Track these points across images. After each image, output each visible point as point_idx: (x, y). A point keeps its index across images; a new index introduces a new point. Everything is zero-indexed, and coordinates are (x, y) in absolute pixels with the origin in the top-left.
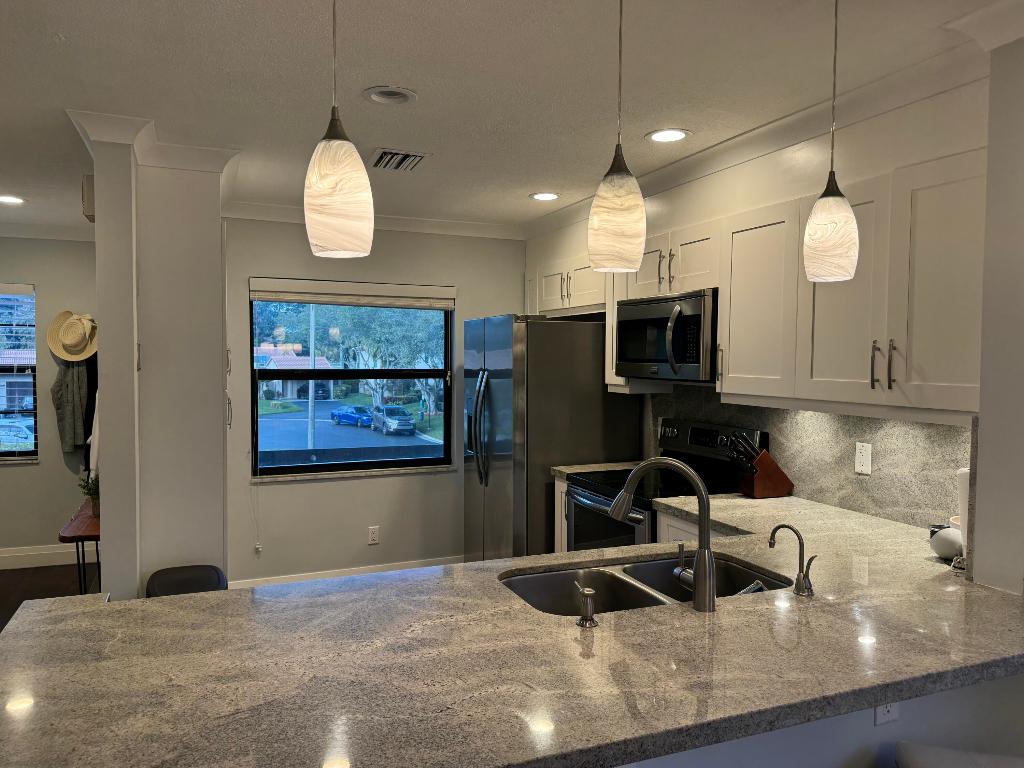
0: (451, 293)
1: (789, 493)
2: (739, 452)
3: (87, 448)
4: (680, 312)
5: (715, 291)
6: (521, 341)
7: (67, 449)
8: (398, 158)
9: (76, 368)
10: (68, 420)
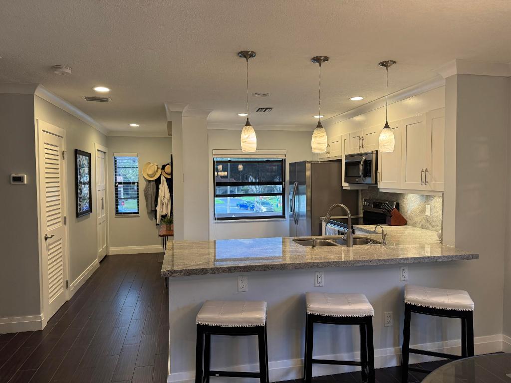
0: (284, 152)
1: (406, 224)
2: (386, 209)
3: (156, 211)
4: (365, 159)
5: (377, 151)
6: (309, 170)
7: (149, 211)
8: (263, 110)
9: (152, 183)
10: (149, 201)
